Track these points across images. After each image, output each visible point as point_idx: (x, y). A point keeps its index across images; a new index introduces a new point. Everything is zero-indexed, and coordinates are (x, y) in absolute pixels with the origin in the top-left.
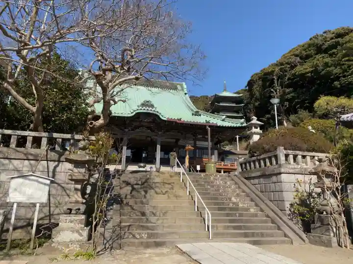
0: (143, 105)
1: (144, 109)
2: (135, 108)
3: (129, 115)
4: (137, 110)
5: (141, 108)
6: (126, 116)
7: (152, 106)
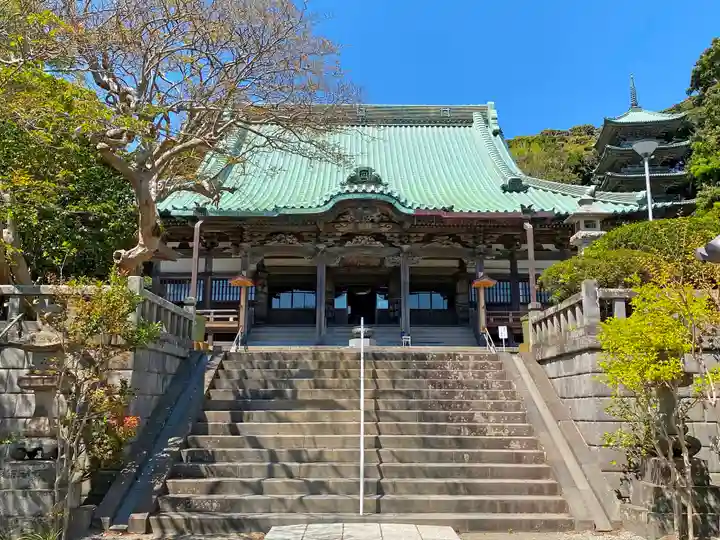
0: (352, 180)
1: (356, 192)
2: (336, 189)
3: (321, 210)
4: (340, 194)
5: (347, 188)
6: (311, 211)
7: (377, 181)
